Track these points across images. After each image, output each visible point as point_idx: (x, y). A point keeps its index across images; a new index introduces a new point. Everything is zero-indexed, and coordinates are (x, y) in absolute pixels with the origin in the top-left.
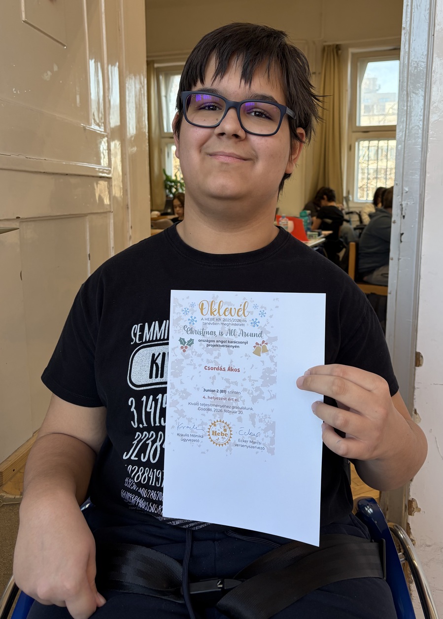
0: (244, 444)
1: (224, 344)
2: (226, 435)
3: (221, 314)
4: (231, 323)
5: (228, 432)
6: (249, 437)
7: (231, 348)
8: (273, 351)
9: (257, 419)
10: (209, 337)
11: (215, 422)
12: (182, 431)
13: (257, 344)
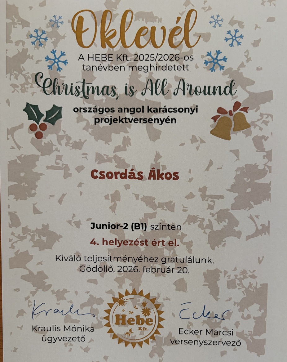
0: (193, 337)
1: (138, 115)
2: (149, 321)
3: (128, 45)
4: (154, 63)
5: (153, 315)
6: (204, 322)
7: (156, 125)
8: (263, 126)
9: (222, 283)
10: (99, 100)
11: (121, 295)
12: (42, 321)
13: (220, 110)
